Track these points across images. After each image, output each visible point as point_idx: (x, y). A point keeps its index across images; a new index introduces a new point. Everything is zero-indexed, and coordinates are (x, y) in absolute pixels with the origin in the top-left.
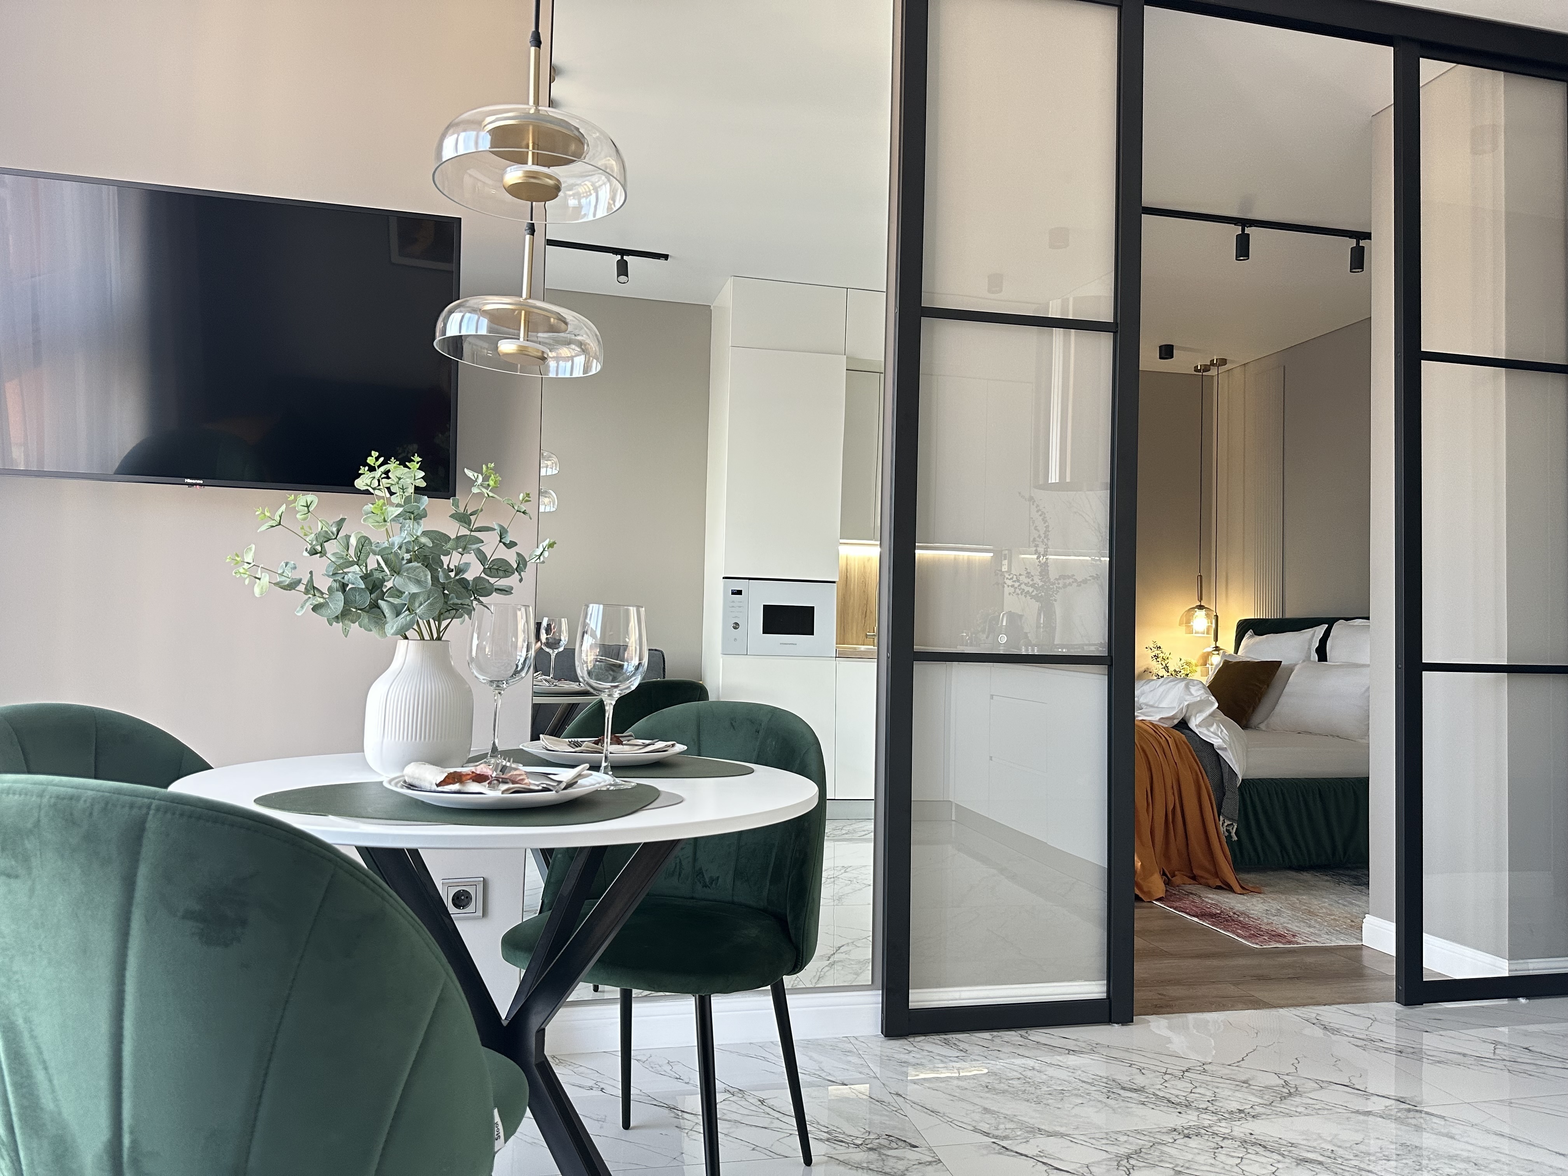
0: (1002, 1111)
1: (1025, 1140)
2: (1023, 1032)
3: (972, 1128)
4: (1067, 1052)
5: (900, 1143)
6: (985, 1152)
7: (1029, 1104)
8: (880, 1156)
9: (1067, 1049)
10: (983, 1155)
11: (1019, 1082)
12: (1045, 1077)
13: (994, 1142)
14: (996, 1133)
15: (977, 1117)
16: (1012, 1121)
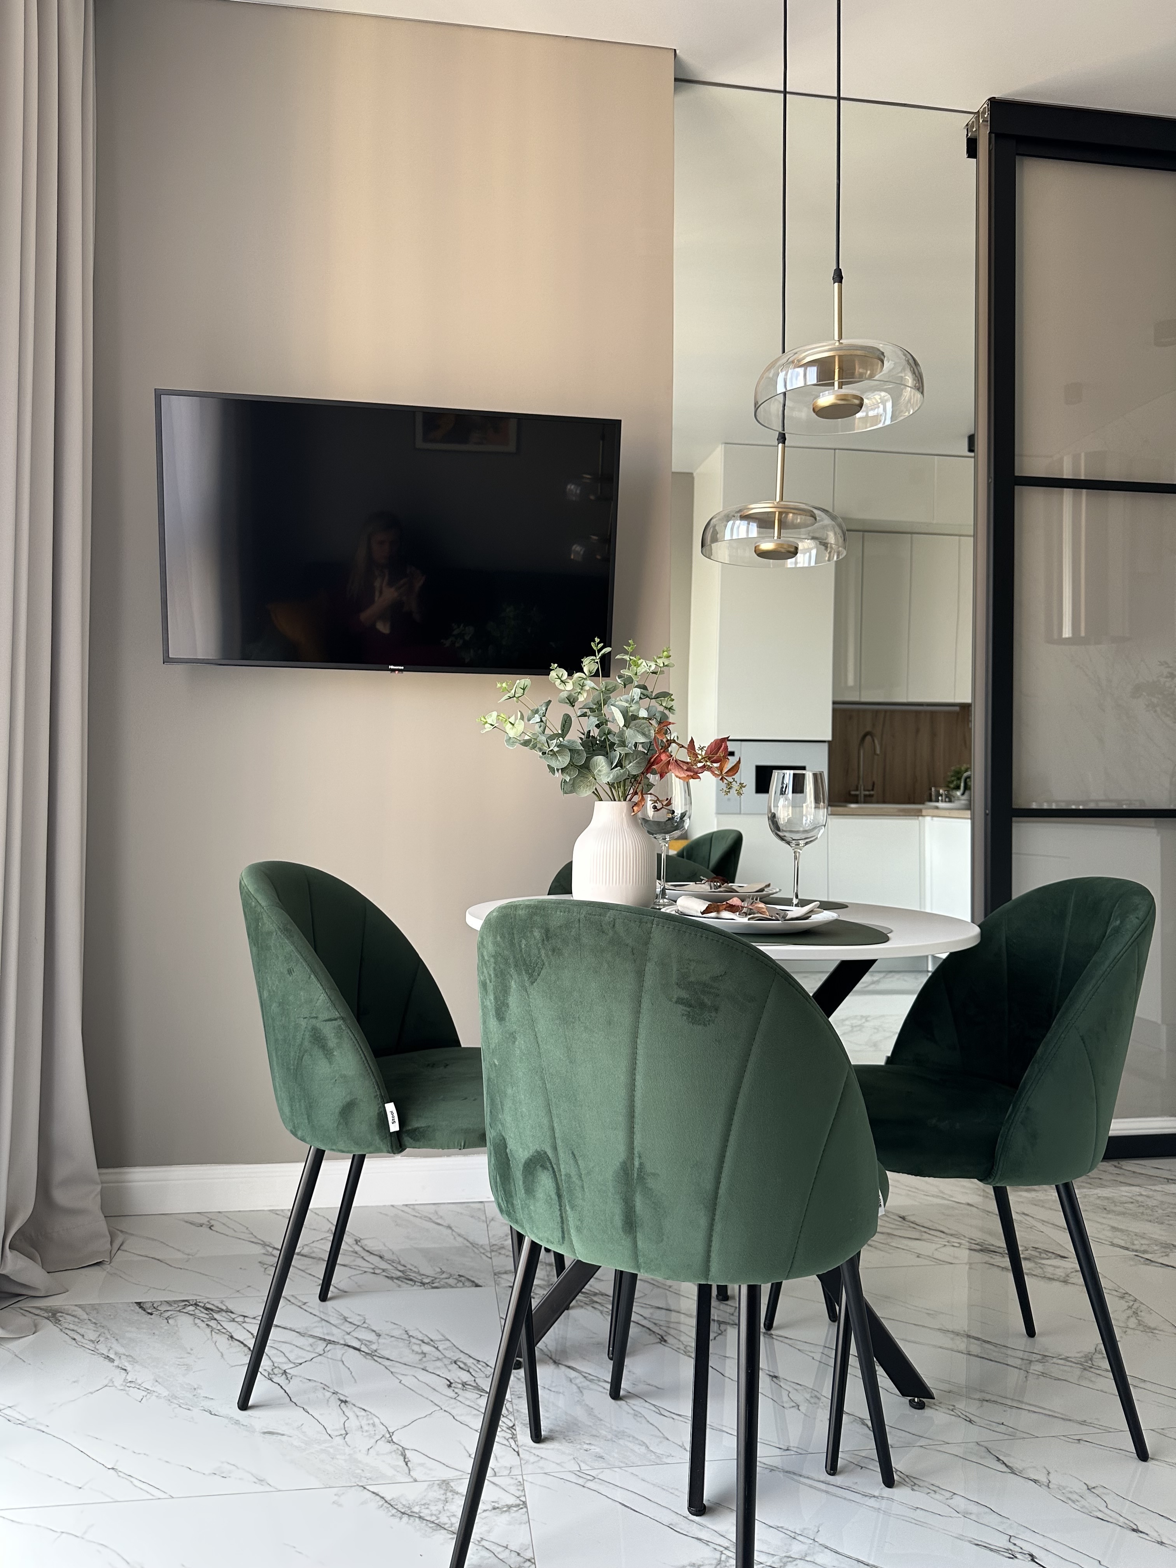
0: (1130, 1229)
1: (1164, 1254)
2: (1115, 1163)
3: (1110, 1244)
4: (1166, 1180)
5: (1050, 1255)
6: (1132, 1263)
7: (1152, 1224)
8: (1037, 1265)
9: (1165, 1178)
10: (1131, 1266)
11: (1133, 1205)
12: (1155, 1201)
13: (1136, 1255)
14: (1135, 1247)
15: (1109, 1234)
16: (1144, 1238)
